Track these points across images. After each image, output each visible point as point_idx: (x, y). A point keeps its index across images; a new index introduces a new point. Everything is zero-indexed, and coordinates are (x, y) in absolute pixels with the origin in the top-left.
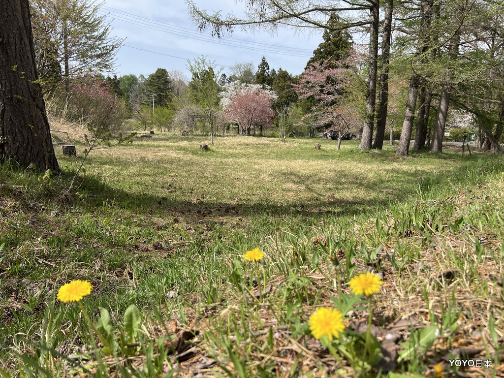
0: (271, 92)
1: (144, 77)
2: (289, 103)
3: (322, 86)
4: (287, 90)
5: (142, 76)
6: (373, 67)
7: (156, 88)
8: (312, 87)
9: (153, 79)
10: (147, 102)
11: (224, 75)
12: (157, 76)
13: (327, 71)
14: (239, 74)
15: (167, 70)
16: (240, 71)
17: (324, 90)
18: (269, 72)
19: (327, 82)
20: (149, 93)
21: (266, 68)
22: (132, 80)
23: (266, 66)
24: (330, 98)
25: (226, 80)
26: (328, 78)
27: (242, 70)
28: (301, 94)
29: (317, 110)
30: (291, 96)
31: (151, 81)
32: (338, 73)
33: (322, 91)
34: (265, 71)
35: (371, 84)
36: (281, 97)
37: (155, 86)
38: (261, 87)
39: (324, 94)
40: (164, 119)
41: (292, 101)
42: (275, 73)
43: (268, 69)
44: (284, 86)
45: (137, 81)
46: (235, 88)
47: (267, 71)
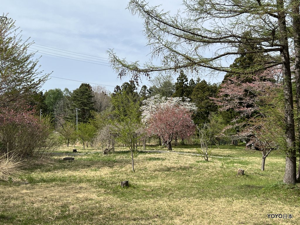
0: (191, 104)
1: (68, 91)
2: (209, 112)
3: (241, 99)
4: (206, 101)
5: (67, 90)
6: (288, 103)
7: (80, 102)
8: (231, 100)
9: (77, 95)
10: (71, 116)
11: (145, 87)
12: (81, 92)
13: (244, 85)
14: (159, 86)
15: (91, 85)
16: (159, 83)
17: (243, 102)
18: (187, 83)
19: (246, 95)
20: (73, 108)
21: (184, 80)
22: (57, 95)
23: (185, 78)
24: (250, 110)
25: (146, 92)
26: (246, 91)
27: (162, 81)
28: (220, 107)
29: (237, 122)
30: (210, 106)
31: (75, 97)
32: (256, 86)
33: (241, 103)
34: (184, 82)
35: (289, 119)
36: (200, 108)
37: (78, 100)
38: (181, 99)
39: (244, 107)
40: (87, 136)
41: (212, 111)
42: (194, 83)
43: (187, 81)
44: (203, 97)
45: (62, 95)
46: (156, 102)
47: (186, 83)
